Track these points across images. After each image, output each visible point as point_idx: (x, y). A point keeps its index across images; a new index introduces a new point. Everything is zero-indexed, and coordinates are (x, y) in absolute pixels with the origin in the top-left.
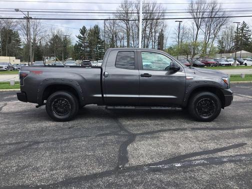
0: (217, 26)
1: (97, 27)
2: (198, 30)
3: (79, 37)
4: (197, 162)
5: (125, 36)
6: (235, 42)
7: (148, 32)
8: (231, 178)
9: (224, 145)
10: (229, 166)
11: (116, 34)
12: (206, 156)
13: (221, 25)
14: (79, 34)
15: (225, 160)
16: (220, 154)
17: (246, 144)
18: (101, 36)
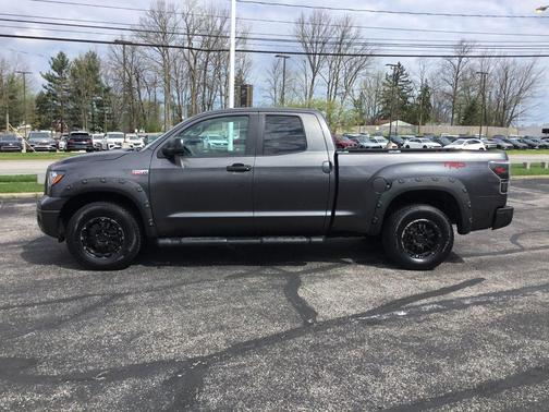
0: (350, 70)
1: (93, 56)
2: (314, 76)
3: (49, 78)
4: (428, 308)
5: (160, 79)
6: (383, 103)
7: (210, 74)
8: (492, 325)
9: (452, 283)
10: (479, 310)
11: (138, 74)
12: (436, 299)
13: (358, 69)
14: (48, 69)
15: (467, 302)
16: (454, 295)
17: (483, 279)
18: (102, 78)
